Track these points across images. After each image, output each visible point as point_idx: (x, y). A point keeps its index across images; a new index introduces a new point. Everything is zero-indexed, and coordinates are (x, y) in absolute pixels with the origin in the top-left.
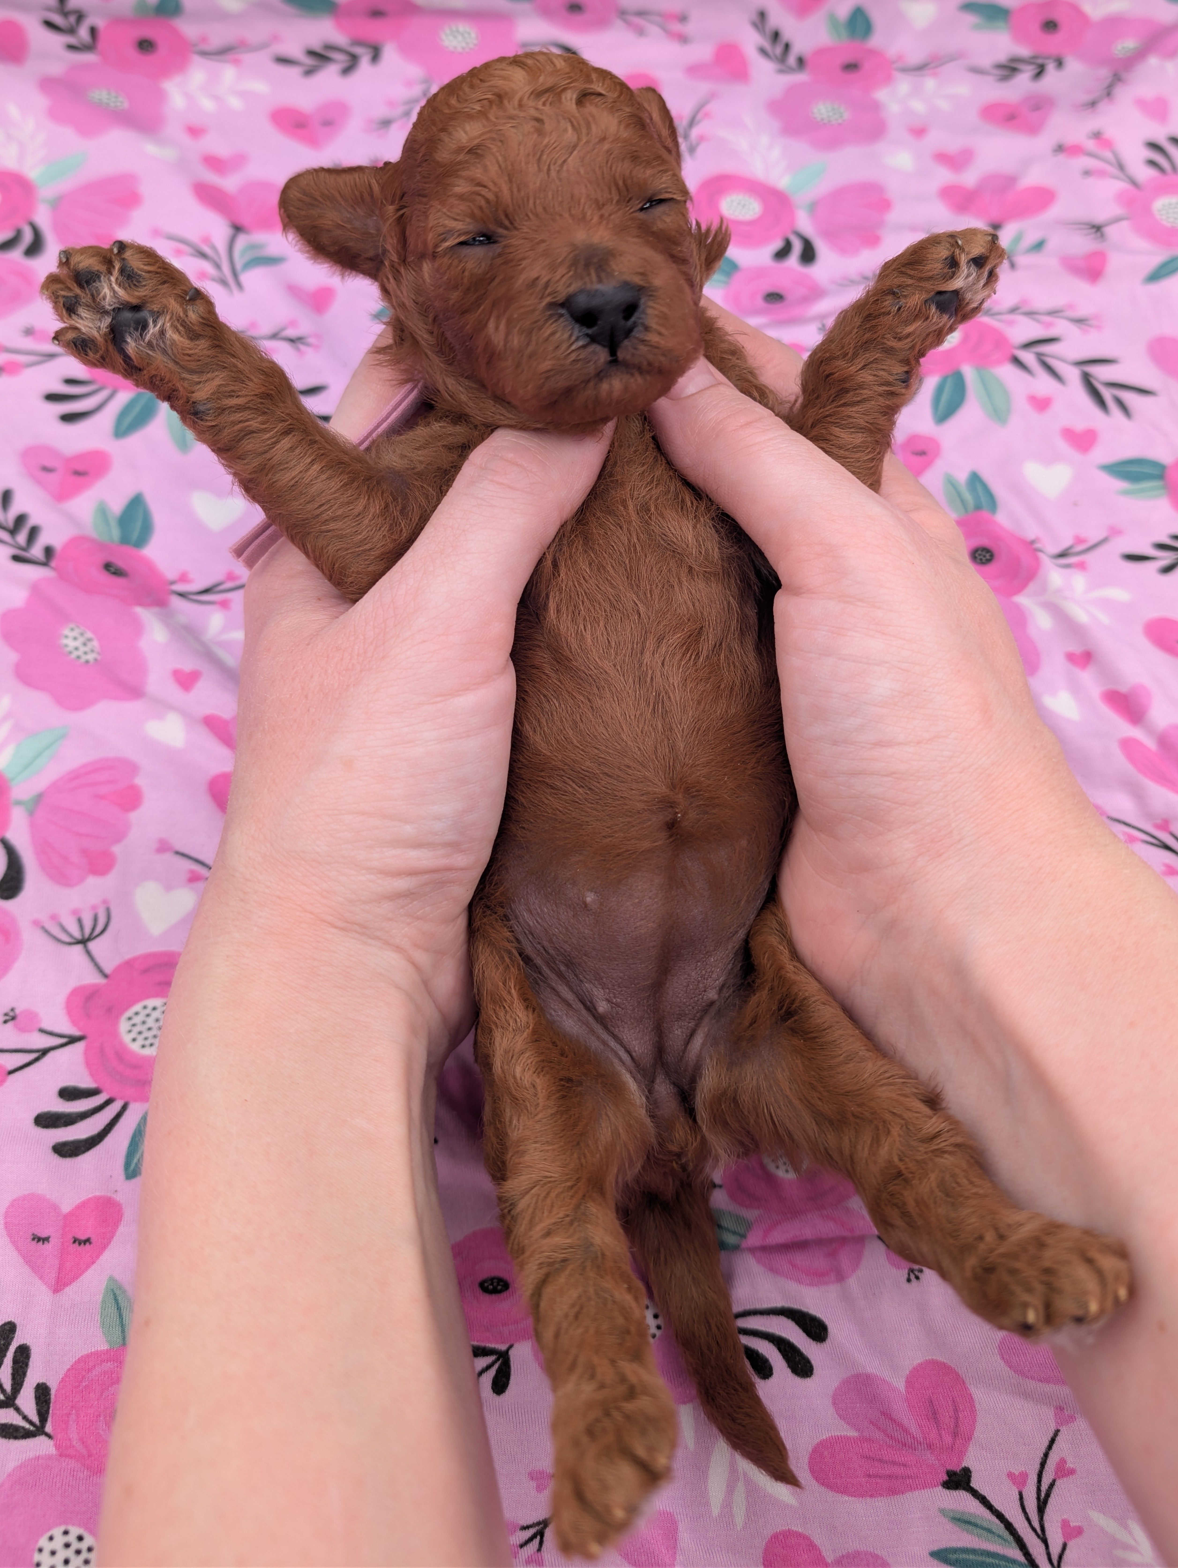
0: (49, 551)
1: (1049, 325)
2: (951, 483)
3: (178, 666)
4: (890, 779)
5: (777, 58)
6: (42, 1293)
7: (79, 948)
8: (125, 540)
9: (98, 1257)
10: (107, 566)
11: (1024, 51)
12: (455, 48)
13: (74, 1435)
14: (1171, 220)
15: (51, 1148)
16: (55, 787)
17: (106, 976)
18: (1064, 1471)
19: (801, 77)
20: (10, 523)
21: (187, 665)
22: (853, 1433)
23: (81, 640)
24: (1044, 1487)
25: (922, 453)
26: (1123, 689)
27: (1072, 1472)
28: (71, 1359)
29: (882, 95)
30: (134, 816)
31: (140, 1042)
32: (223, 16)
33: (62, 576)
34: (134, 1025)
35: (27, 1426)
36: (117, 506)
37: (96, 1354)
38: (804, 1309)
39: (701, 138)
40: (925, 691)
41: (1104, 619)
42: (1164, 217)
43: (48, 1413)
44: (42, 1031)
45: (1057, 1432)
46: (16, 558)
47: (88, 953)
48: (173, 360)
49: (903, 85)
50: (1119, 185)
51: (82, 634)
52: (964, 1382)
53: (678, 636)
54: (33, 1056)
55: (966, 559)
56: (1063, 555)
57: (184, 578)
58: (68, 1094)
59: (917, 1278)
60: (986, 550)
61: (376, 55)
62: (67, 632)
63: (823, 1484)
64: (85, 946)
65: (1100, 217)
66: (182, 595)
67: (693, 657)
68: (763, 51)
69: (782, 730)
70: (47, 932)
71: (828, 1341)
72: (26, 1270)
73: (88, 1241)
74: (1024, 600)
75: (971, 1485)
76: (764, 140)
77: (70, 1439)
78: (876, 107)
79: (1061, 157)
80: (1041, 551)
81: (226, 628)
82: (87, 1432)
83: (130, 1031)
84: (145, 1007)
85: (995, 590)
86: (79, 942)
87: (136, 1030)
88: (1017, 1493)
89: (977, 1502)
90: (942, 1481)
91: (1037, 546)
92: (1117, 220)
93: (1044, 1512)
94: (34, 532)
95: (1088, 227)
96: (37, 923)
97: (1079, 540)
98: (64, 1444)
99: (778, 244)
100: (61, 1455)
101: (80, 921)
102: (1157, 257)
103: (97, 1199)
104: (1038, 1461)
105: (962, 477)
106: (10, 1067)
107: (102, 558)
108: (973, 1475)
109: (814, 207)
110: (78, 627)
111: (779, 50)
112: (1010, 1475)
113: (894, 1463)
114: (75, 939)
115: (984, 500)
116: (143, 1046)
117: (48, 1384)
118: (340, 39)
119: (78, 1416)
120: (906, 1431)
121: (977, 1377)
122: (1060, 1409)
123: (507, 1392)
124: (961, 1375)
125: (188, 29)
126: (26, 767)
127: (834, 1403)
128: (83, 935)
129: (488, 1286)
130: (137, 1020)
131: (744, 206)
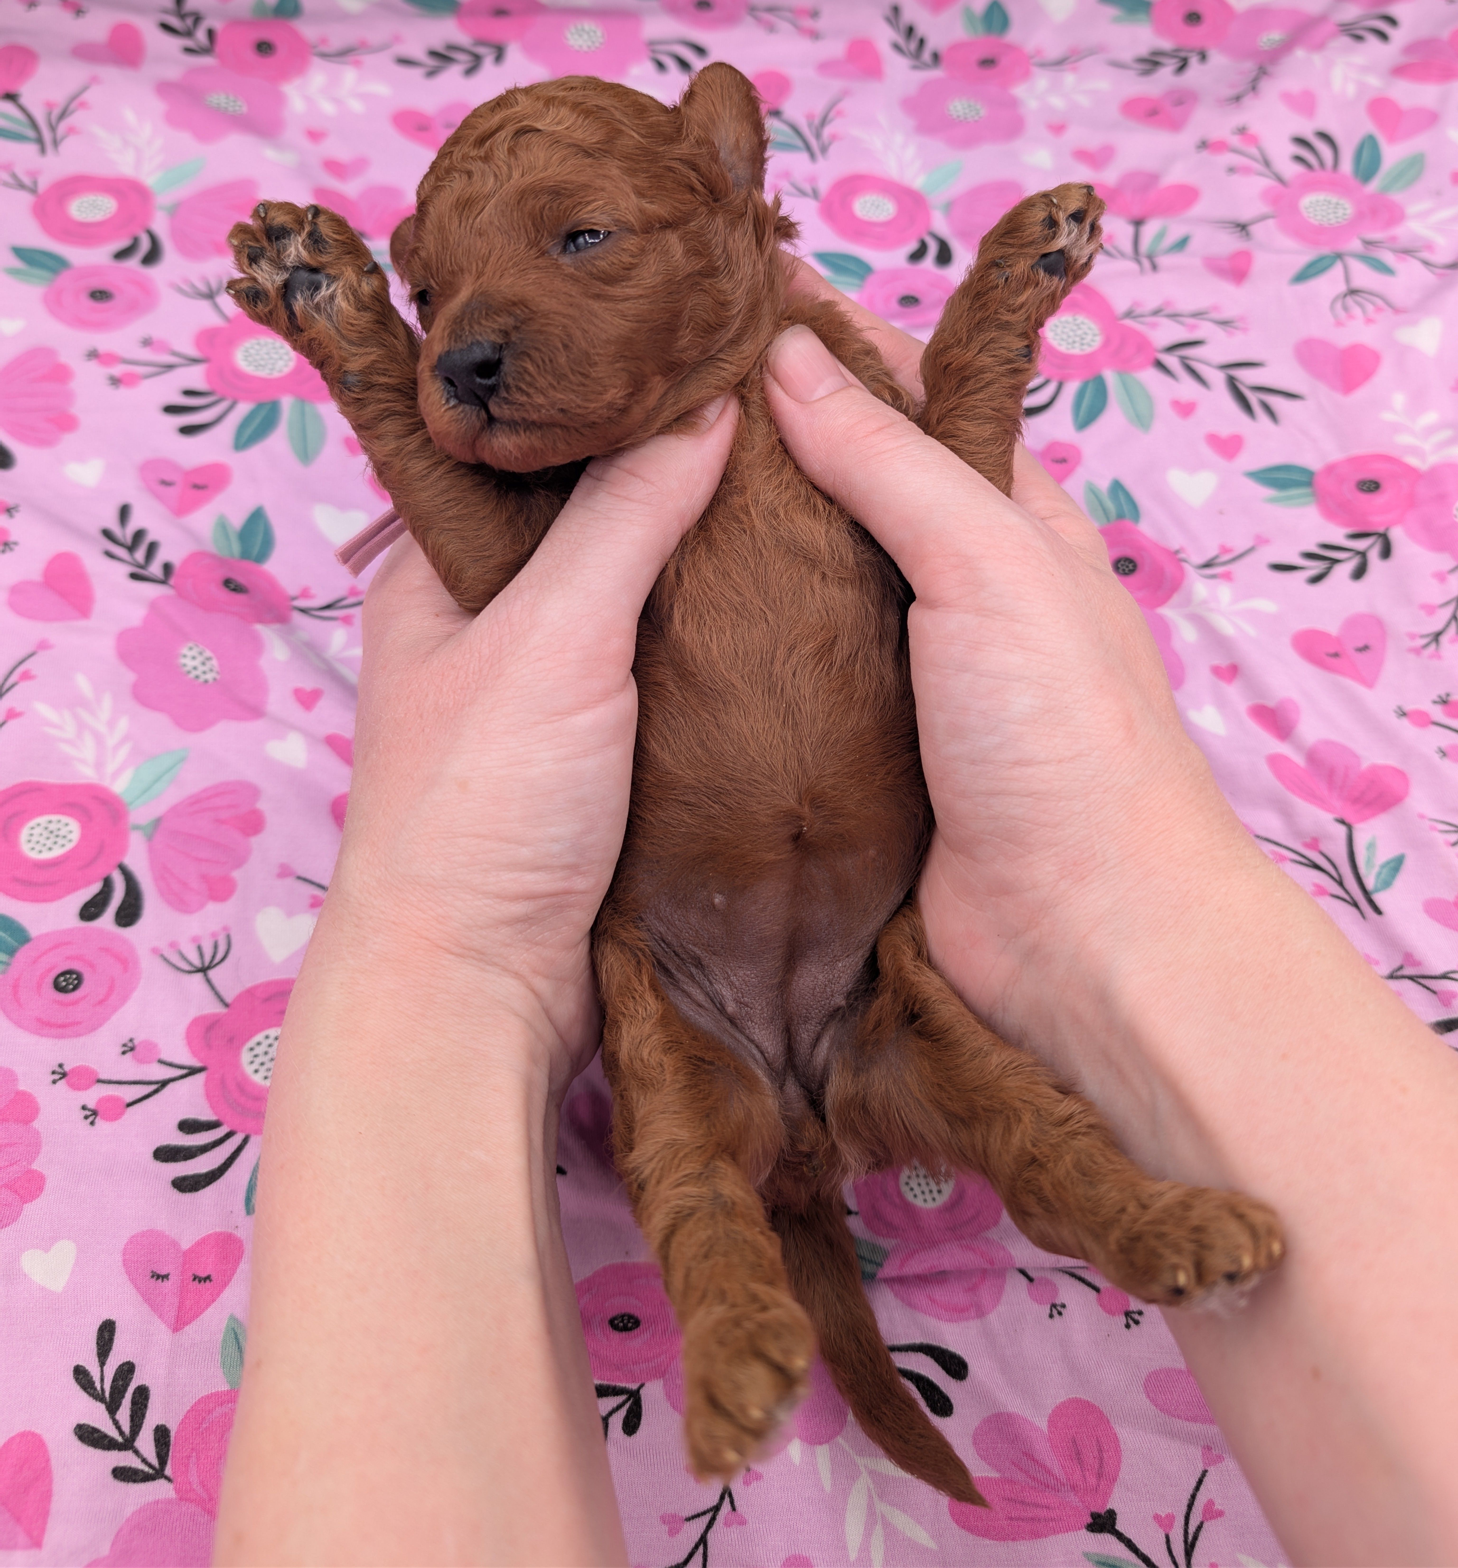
0: (167, 568)
1: (1192, 328)
2: (1092, 491)
3: (299, 685)
4: (1030, 799)
5: (911, 54)
6: (161, 1331)
7: (199, 976)
8: (245, 555)
9: (218, 1295)
10: (227, 583)
11: (1166, 45)
12: (581, 46)
13: (193, 1477)
14: (1319, 218)
15: (170, 1182)
16: (175, 811)
17: (227, 1005)
18: (1212, 1513)
19: (937, 73)
20: (129, 540)
21: (308, 684)
22: (994, 1475)
23: (200, 659)
24: (1192, 1529)
25: (1063, 461)
26: (1271, 704)
27: (1220, 1514)
28: (191, 1400)
29: (1020, 91)
30: (255, 841)
31: (262, 1073)
32: (343, 17)
33: (181, 594)
34: (256, 1056)
35: (146, 1469)
36: (237, 521)
37: (217, 1395)
38: (944, 1346)
39: (834, 137)
40: (1066, 707)
41: (1251, 631)
42: (1311, 215)
43: (168, 1456)
44: (161, 1062)
45: (1204, 1473)
46: (134, 576)
47: (209, 981)
48: (336, 328)
49: (1041, 81)
50: (1265, 182)
51: (201, 653)
52: (1108, 1422)
53: (811, 646)
54: (153, 1087)
55: (1109, 568)
56: (1208, 565)
57: (305, 593)
58: (188, 1126)
59: (1060, 1313)
60: (1130, 561)
61: (500, 55)
62: (185, 651)
63: (963, 1527)
64: (206, 975)
65: (1245, 216)
66: (303, 611)
67: (826, 668)
68: (897, 47)
69: (916, 740)
70: (166, 960)
71: (968, 1379)
72: (145, 1308)
73: (208, 1278)
74: (1167, 612)
75: (1116, 1527)
76: (899, 139)
77: (190, 1483)
78: (1013, 103)
79: (1205, 154)
80: (1185, 561)
81: (348, 645)
82: (208, 1475)
83: (252, 1062)
84: (267, 1037)
85: (1139, 601)
86: (199, 970)
87: (258, 1060)
88: (1164, 1536)
89: (1123, 1545)
90: (1086, 1524)
91: (1182, 556)
92: (1263, 218)
93: (1191, 1555)
94: (152, 548)
95: (1232, 225)
96: (155, 951)
97: (1225, 550)
98: (184, 1488)
99: (913, 246)
100: (181, 1499)
101: (199, 948)
102: (1303, 257)
103: (218, 1235)
104: (1185, 1502)
105: (1104, 485)
106: (129, 1099)
107: (222, 573)
108: (1118, 1517)
109: (951, 207)
110: (197, 646)
111: (913, 45)
112: (1157, 1518)
113: (1037, 1505)
114: (195, 967)
115: (1126, 508)
116: (266, 1078)
117: (168, 1426)
118: (463, 39)
119: (198, 1458)
120: (1049, 1472)
121: (1122, 1416)
122: (1207, 1449)
123: (638, 1433)
124: (1105, 1414)
125: (308, 30)
126: (145, 791)
127: (975, 1443)
128: (203, 963)
129: (618, 1324)
130: (259, 1050)
131: (878, 207)
